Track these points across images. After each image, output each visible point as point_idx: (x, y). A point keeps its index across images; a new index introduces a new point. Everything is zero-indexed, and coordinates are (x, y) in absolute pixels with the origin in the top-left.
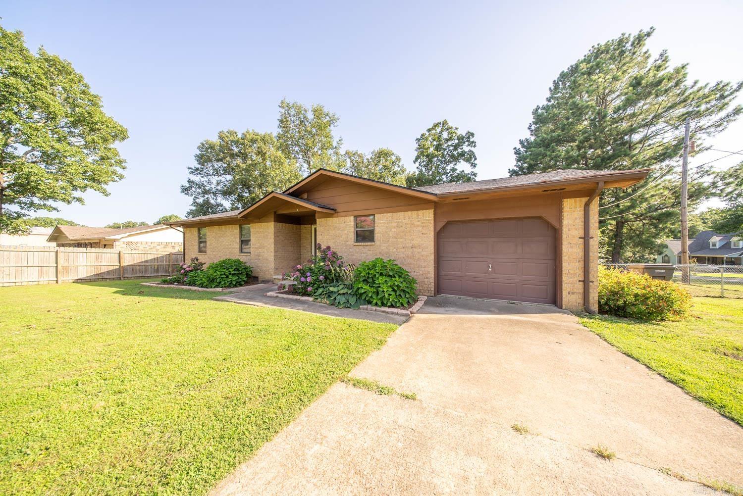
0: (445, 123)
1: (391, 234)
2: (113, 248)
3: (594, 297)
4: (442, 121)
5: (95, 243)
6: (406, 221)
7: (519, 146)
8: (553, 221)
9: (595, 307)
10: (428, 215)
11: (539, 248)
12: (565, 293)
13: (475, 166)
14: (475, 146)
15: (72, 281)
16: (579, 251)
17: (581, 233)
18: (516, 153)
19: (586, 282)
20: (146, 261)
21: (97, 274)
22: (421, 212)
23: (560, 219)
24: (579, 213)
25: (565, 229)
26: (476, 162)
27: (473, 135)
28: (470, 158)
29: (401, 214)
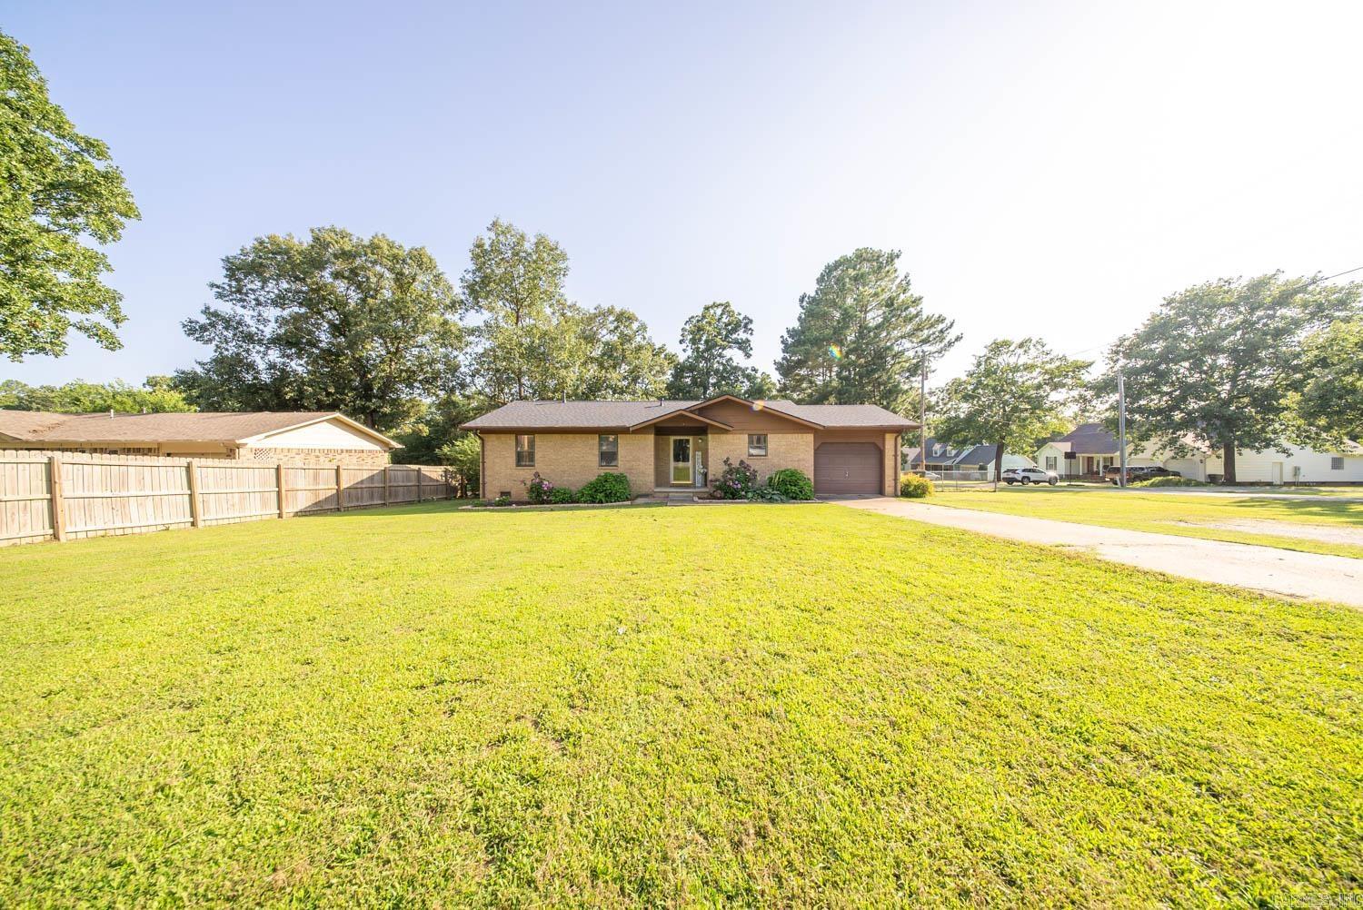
0: (727, 305)
1: (782, 450)
2: (234, 458)
3: (899, 488)
4: (724, 302)
5: (150, 450)
6: (794, 441)
7: (786, 336)
8: (880, 445)
9: (899, 494)
10: (810, 438)
11: (873, 461)
12: (887, 485)
13: (749, 357)
14: (751, 334)
15: (292, 514)
16: (893, 463)
17: (893, 453)
18: (782, 342)
19: (896, 480)
20: (362, 482)
21: (316, 503)
22: (805, 435)
23: (884, 447)
24: (893, 442)
25: (887, 451)
26: (751, 352)
27: (751, 321)
28: (744, 346)
29: (789, 436)
